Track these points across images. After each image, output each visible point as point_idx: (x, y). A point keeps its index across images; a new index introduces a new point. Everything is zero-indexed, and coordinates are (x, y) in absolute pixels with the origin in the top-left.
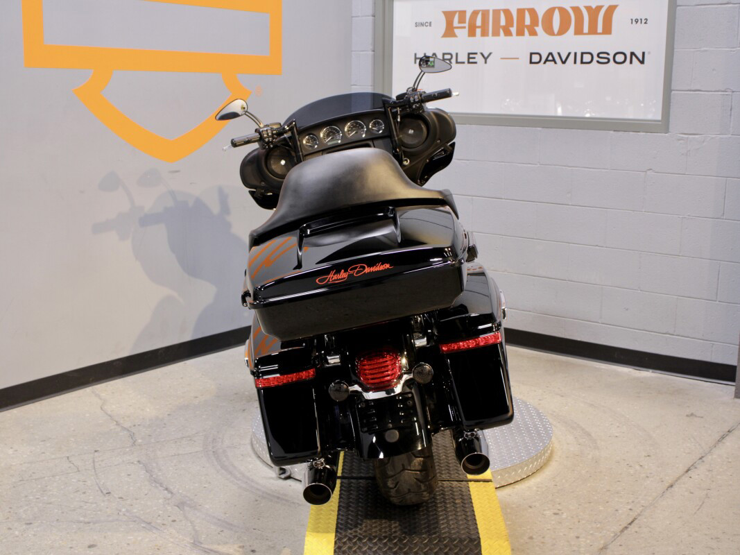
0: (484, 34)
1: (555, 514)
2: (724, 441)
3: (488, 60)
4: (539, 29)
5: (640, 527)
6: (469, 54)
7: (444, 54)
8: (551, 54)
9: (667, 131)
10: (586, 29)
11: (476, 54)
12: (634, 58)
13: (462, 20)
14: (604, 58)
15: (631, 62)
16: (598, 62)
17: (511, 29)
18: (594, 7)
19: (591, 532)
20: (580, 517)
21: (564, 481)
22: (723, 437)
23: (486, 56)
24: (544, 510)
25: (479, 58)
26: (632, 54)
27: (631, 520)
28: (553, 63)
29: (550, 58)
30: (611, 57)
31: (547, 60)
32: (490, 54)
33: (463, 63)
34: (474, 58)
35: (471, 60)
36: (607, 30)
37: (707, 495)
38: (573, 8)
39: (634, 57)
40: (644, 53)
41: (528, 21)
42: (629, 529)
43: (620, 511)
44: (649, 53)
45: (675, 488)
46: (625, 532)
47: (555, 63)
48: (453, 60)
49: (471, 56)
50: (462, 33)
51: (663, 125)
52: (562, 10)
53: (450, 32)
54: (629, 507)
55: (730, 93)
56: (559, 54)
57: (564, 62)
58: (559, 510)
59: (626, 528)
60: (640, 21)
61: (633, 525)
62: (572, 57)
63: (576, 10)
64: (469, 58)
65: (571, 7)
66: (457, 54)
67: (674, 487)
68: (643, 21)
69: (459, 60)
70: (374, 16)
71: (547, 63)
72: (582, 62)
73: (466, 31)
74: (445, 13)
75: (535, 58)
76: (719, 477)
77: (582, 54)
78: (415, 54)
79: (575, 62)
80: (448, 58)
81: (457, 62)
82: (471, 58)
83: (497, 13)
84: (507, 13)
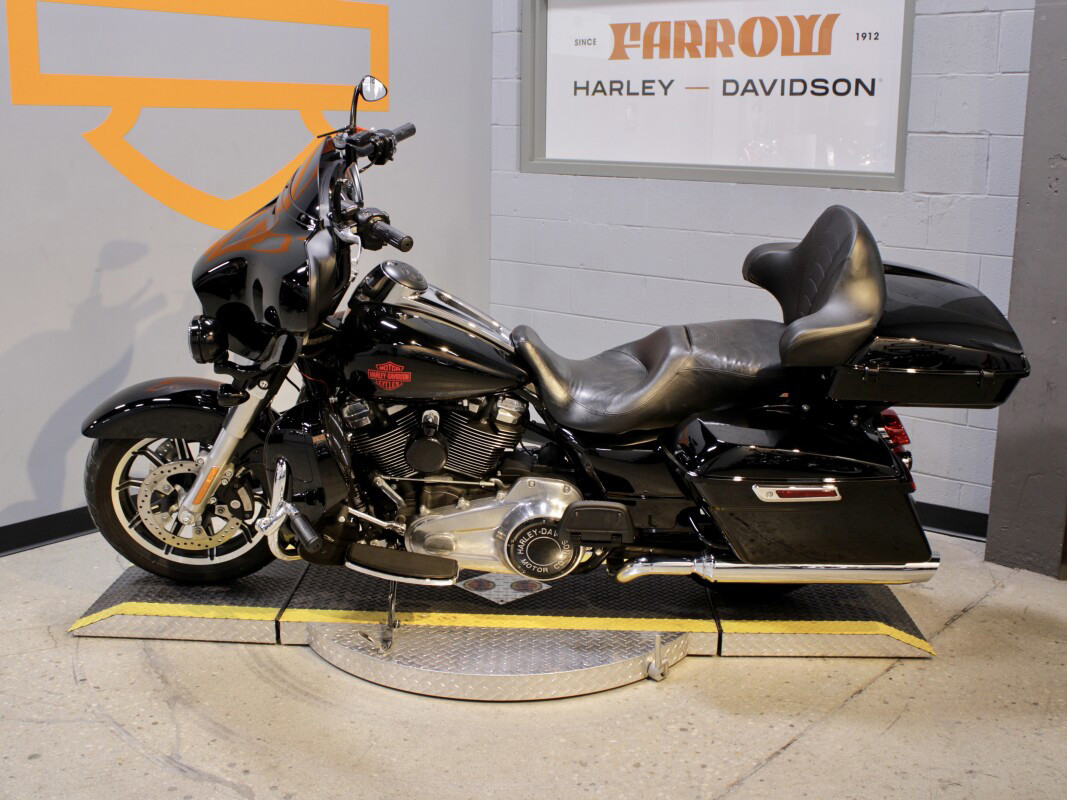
0: (664, 54)
1: (682, 730)
2: (953, 625)
3: (668, 90)
4: (735, 48)
5: (797, 754)
6: (644, 82)
7: (612, 82)
8: (750, 82)
9: (901, 188)
10: (797, 48)
11: (653, 81)
13: (635, 36)
14: (820, 87)
15: (857, 94)
16: (813, 92)
17: (698, 47)
18: (807, 17)
19: (725, 759)
20: (716, 736)
21: (709, 680)
22: (953, 620)
23: (666, 85)
24: (668, 724)
25: (657, 88)
26: (858, 81)
27: (788, 741)
28: (753, 94)
29: (750, 88)
30: (830, 86)
31: (745, 90)
32: (672, 82)
33: (637, 94)
34: (651, 87)
35: (647, 91)
36: (825, 49)
37: (907, 705)
38: (780, 19)
39: (860, 86)
40: (873, 81)
41: (720, 37)
42: (781, 756)
43: (776, 729)
44: (881, 80)
45: (864, 696)
46: (775, 760)
47: (757, 94)
48: (624, 91)
49: (647, 85)
50: (635, 54)
51: (896, 181)
52: (766, 22)
53: (619, 53)
54: (790, 722)
55: (987, 137)
56: (761, 81)
57: (768, 93)
58: (689, 724)
59: (778, 753)
60: (868, 36)
61: (788, 749)
62: (778, 87)
63: (784, 21)
64: (644, 88)
65: (778, 18)
66: (629, 82)
67: (863, 692)
68: (873, 37)
69: (631, 91)
70: (520, 31)
71: (746, 94)
72: (792, 94)
73: (640, 50)
74: (614, 27)
75: (731, 88)
76: (931, 679)
77: (792, 81)
78: (576, 83)
79: (782, 94)
80: (617, 87)
81: (629, 94)
82: (646, 88)
83: (680, 25)
84: (694, 26)
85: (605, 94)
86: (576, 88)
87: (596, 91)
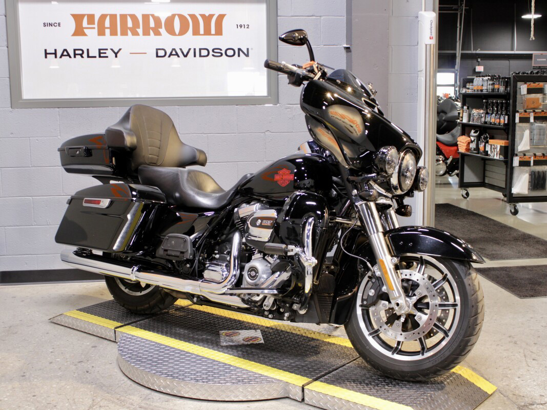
0: (113, 33)
3: (118, 55)
4: (163, 30)
6: (100, 50)
7: (75, 50)
8: (174, 50)
10: (202, 31)
11: (107, 49)
12: (241, 52)
13: (91, 22)
14: (218, 53)
15: (239, 56)
16: (213, 55)
17: (138, 30)
18: (207, 15)
23: (116, 51)
25: (110, 53)
26: (239, 50)
28: (176, 56)
29: (174, 53)
30: (223, 52)
31: (171, 54)
32: (120, 50)
33: (95, 57)
34: (105, 53)
35: (102, 55)
36: (219, 32)
38: (191, 16)
40: (248, 49)
41: (152, 24)
44: (252, 49)
47: (179, 56)
48: (85, 55)
49: (102, 51)
50: (92, 33)
52: (181, 17)
53: (79, 32)
56: (181, 49)
57: (185, 56)
60: (243, 26)
62: (192, 52)
63: (193, 17)
64: (100, 53)
65: (189, 15)
66: (88, 50)
69: (90, 55)
70: (5, 16)
71: (172, 56)
72: (200, 56)
73: (95, 31)
74: (74, 16)
75: (161, 53)
77: (200, 50)
78: (46, 50)
79: (195, 56)
80: (79, 53)
81: (88, 57)
82: (101, 53)
83: (124, 17)
84: (133, 17)
85: (70, 57)
86: (46, 54)
87: (62, 55)
